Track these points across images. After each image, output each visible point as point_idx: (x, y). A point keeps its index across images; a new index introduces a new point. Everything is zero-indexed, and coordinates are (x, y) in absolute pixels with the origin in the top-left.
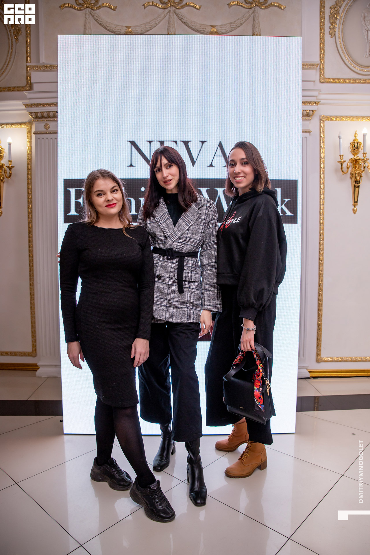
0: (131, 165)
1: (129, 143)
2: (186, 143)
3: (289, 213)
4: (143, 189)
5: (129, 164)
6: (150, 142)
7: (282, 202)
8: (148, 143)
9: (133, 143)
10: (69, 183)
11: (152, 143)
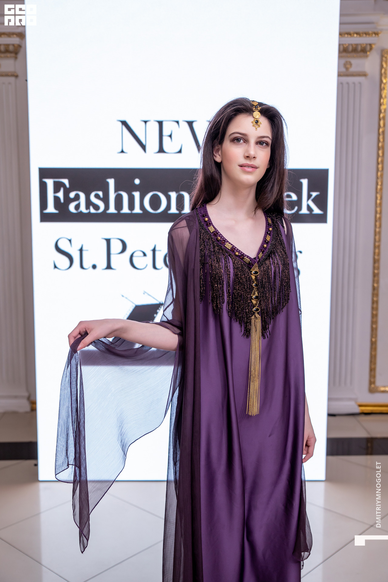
0: (122, 152)
1: (120, 124)
2: (190, 124)
3: (317, 211)
4: (137, 181)
5: (120, 150)
6: (146, 122)
7: (309, 196)
8: (144, 123)
9: (124, 123)
10: (44, 173)
11: (148, 123)
